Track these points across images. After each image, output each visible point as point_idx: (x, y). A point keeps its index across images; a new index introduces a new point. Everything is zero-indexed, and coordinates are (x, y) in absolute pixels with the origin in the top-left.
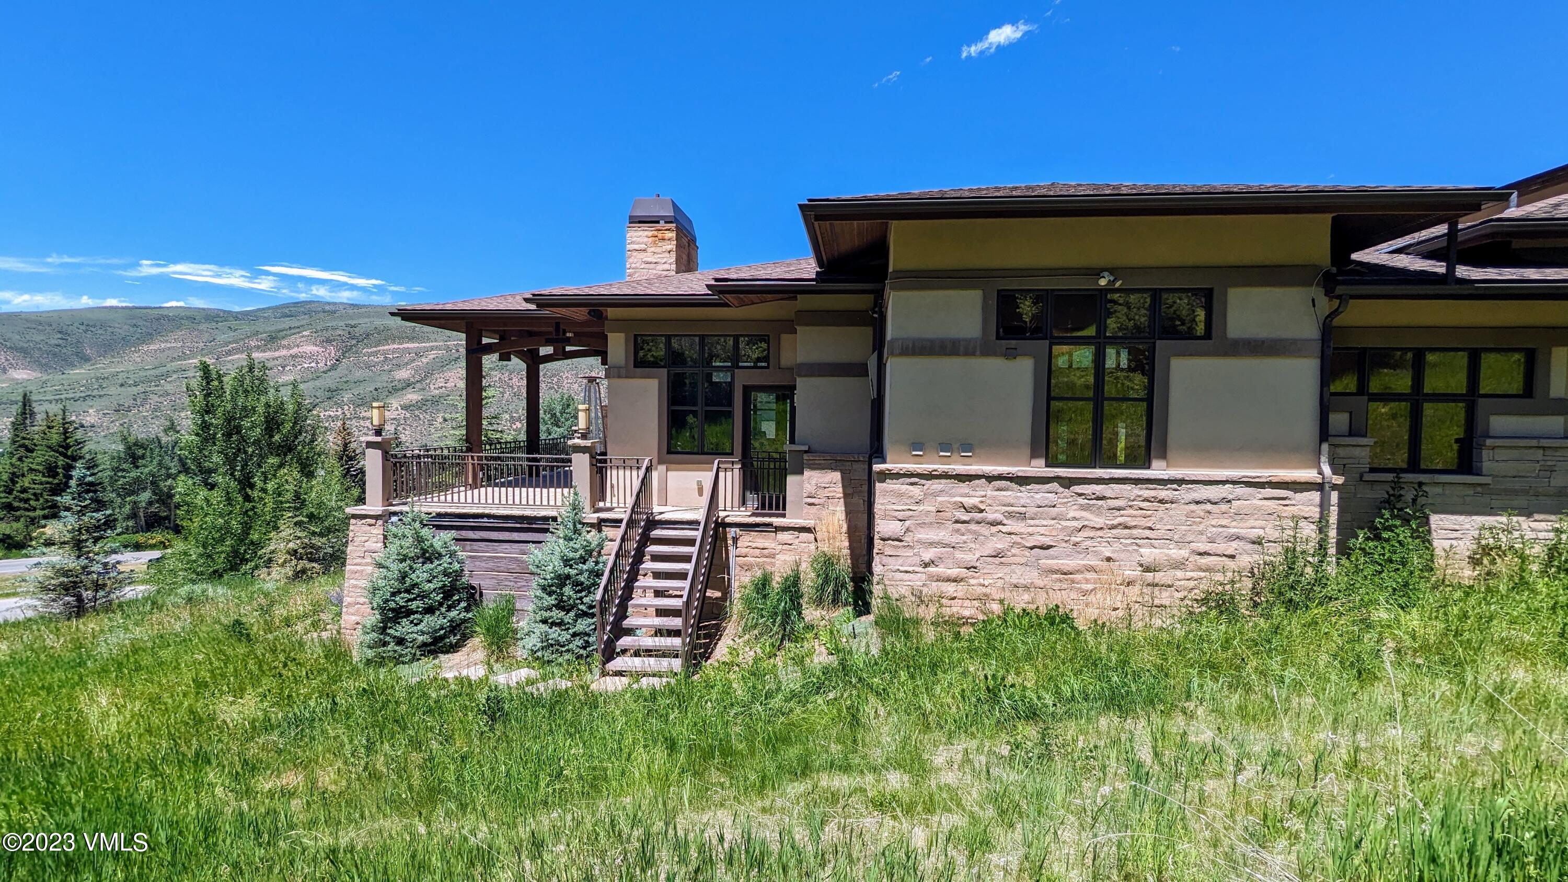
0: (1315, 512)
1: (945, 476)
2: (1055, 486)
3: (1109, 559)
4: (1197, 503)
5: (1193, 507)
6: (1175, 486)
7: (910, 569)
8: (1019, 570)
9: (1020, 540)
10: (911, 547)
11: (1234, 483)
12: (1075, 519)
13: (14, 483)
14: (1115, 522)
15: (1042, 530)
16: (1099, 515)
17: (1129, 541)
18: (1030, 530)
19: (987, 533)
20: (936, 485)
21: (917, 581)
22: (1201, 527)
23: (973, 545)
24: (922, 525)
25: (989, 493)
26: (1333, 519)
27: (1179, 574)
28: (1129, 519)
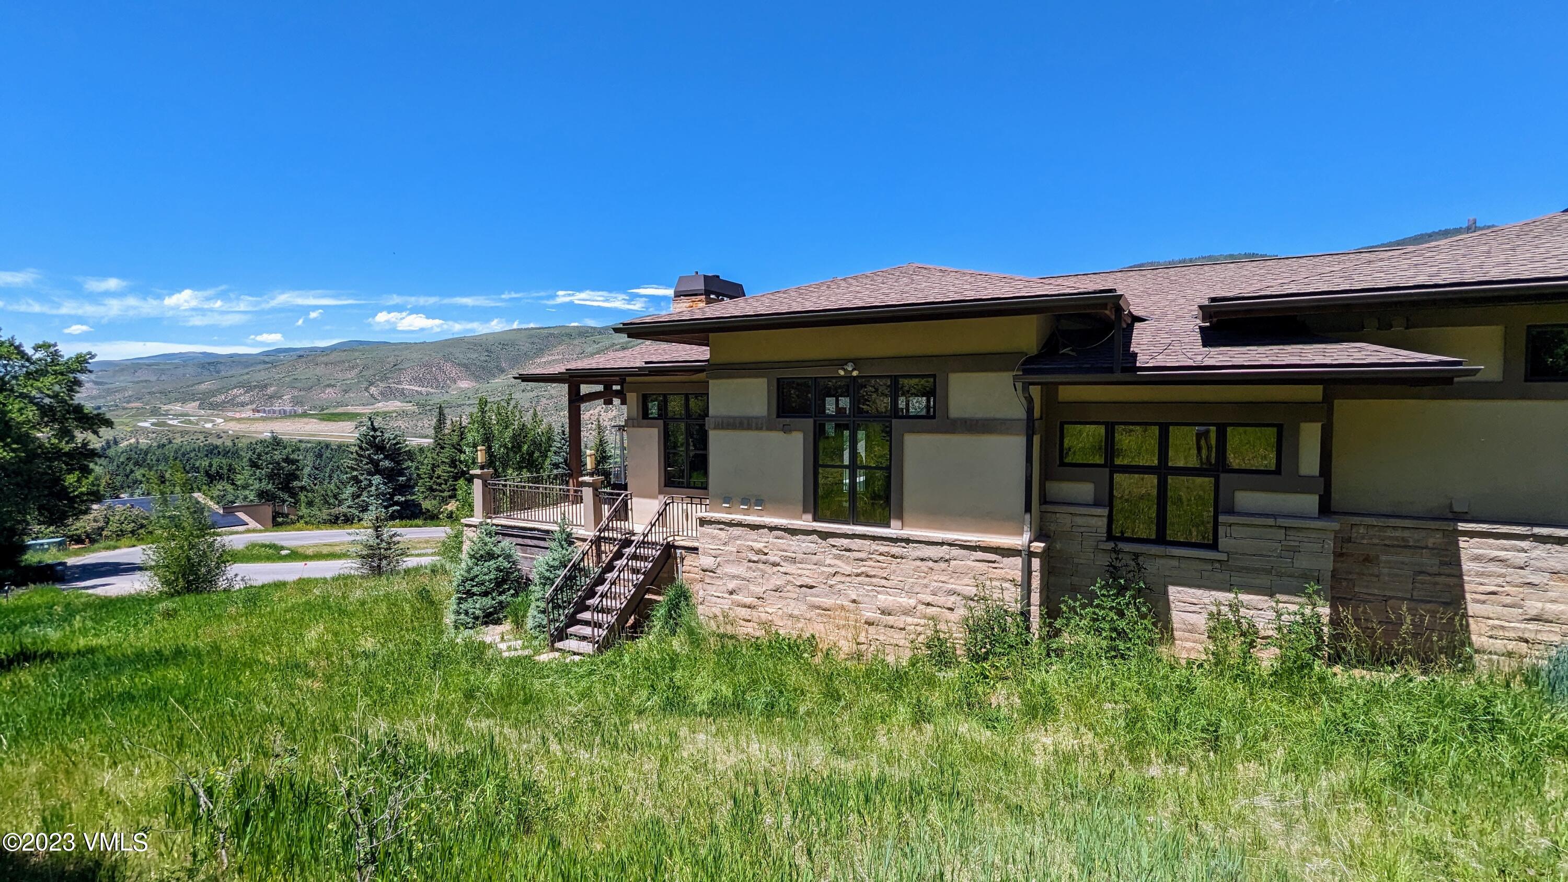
0: (1018, 575)
1: (740, 524)
2: (814, 537)
3: (854, 601)
4: (922, 560)
5: (919, 563)
6: (903, 544)
7: (720, 595)
8: (793, 603)
9: (792, 580)
10: (722, 578)
11: (950, 545)
12: (830, 565)
13: (434, 471)
14: (859, 571)
15: (807, 573)
16: (848, 564)
17: (870, 588)
18: (799, 571)
19: (770, 572)
20: (737, 531)
21: (726, 604)
22: (925, 581)
23: (761, 581)
24: (728, 561)
25: (771, 540)
26: (1036, 582)
27: (909, 620)
28: (870, 569)
